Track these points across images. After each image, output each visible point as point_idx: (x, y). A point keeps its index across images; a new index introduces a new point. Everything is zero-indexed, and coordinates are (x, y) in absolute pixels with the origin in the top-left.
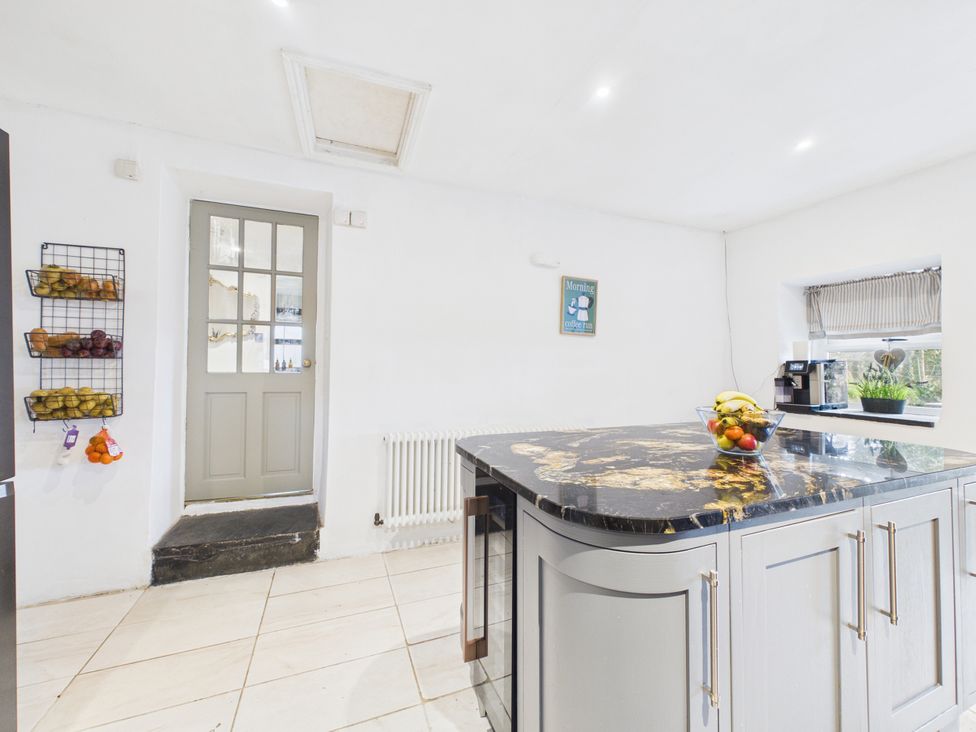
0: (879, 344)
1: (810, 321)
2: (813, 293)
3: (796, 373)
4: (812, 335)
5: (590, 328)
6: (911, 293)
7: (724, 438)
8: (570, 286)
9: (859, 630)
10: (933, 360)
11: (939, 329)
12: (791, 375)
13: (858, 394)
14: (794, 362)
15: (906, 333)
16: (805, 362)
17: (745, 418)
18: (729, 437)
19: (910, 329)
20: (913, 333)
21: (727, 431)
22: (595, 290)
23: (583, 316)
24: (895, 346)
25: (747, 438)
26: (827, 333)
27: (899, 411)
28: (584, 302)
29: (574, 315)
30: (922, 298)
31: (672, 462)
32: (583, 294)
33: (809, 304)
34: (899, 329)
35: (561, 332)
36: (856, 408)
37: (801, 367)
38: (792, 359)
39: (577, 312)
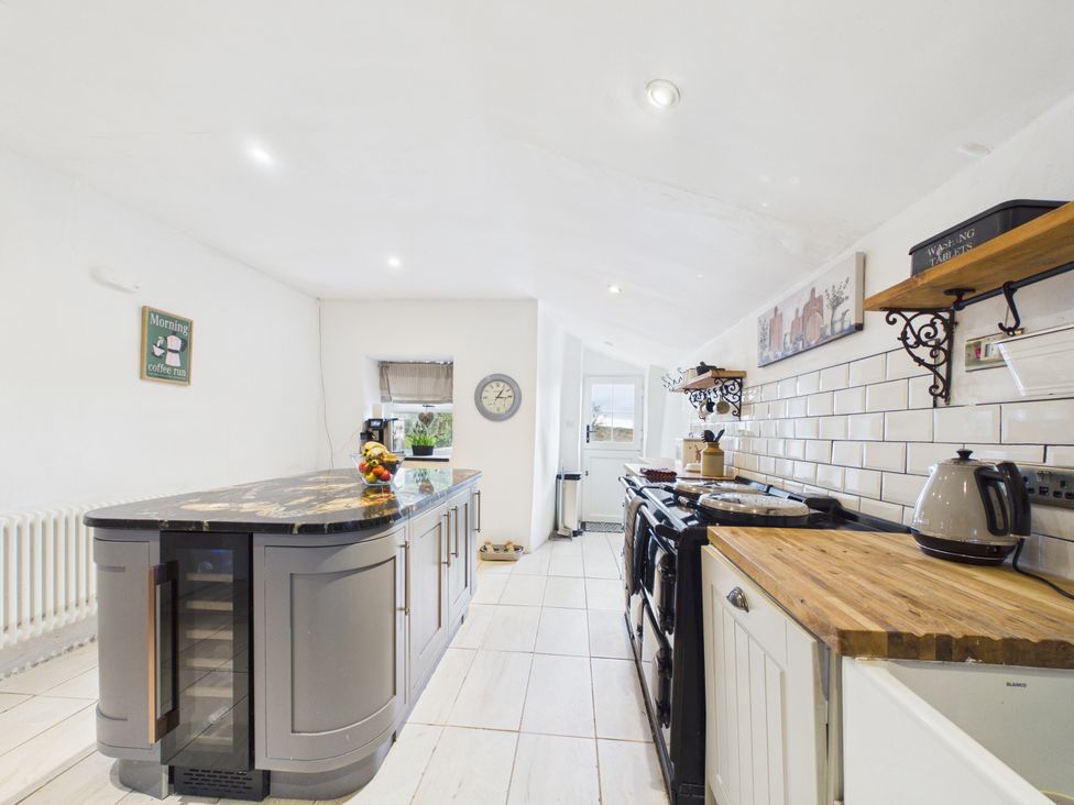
0: (420, 408)
1: (381, 388)
2: (384, 367)
3: (375, 428)
4: (383, 399)
5: (181, 376)
6: (438, 377)
7: (372, 474)
8: (156, 321)
9: (448, 563)
10: (448, 419)
11: (451, 401)
12: (370, 430)
13: (410, 444)
14: (374, 420)
15: (434, 402)
16: (381, 420)
17: (385, 459)
18: (375, 473)
19: (437, 399)
20: (438, 402)
21: (375, 470)
22: (190, 331)
23: (173, 360)
24: (430, 410)
25: (386, 472)
26: (394, 398)
27: (431, 454)
28: (174, 343)
29: (162, 358)
30: (443, 380)
31: (348, 493)
32: (174, 333)
33: (382, 375)
34: (431, 399)
35: (142, 377)
36: (409, 453)
37: (378, 424)
38: (371, 417)
39: (165, 354)
